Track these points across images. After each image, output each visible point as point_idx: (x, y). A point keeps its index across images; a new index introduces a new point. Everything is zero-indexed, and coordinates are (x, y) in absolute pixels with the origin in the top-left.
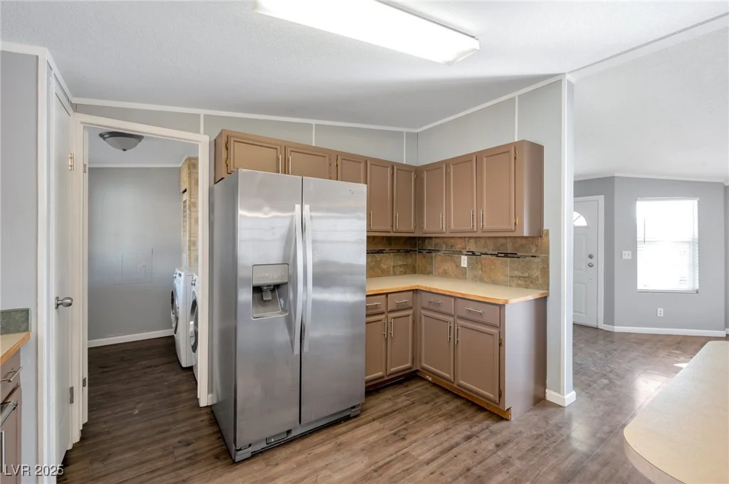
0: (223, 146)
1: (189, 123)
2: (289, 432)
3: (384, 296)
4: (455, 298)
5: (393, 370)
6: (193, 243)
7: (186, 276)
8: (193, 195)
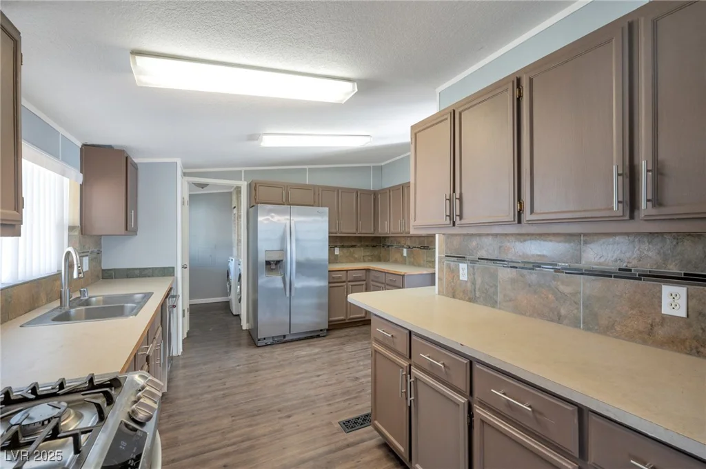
0: (253, 187)
1: (235, 175)
2: (284, 336)
3: (345, 272)
4: (385, 273)
5: (351, 316)
6: (239, 241)
7: (235, 260)
8: (239, 211)
